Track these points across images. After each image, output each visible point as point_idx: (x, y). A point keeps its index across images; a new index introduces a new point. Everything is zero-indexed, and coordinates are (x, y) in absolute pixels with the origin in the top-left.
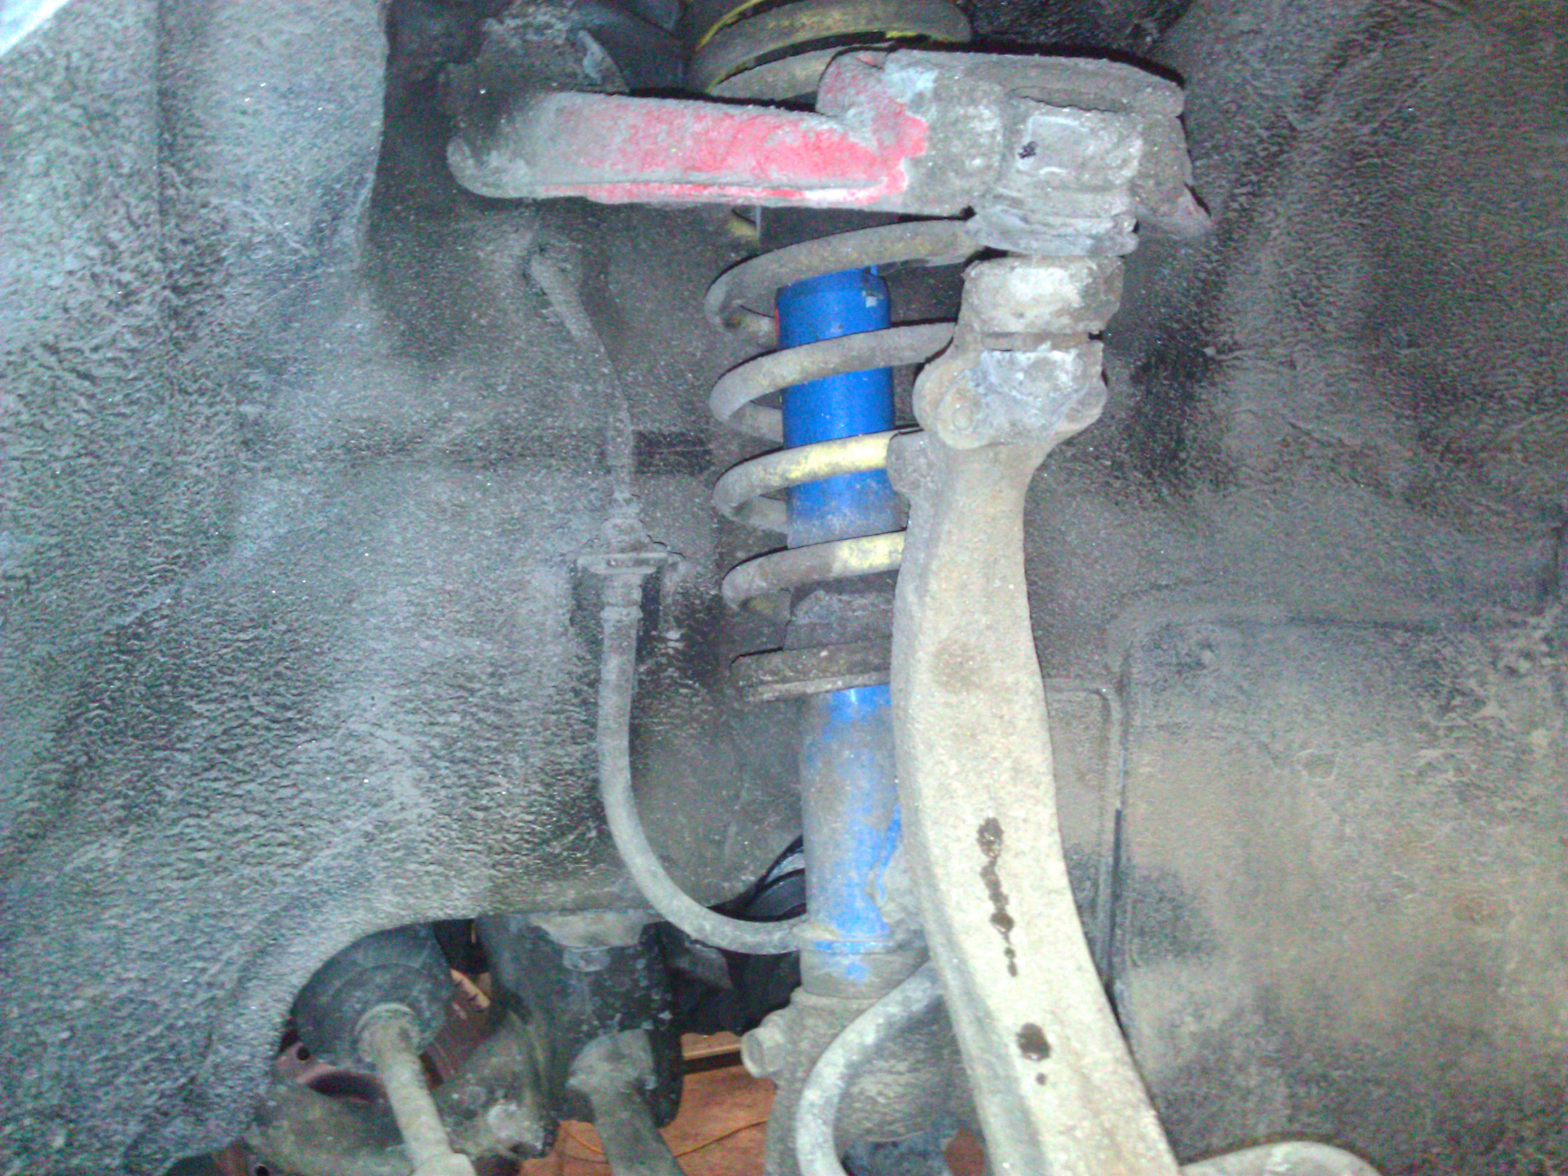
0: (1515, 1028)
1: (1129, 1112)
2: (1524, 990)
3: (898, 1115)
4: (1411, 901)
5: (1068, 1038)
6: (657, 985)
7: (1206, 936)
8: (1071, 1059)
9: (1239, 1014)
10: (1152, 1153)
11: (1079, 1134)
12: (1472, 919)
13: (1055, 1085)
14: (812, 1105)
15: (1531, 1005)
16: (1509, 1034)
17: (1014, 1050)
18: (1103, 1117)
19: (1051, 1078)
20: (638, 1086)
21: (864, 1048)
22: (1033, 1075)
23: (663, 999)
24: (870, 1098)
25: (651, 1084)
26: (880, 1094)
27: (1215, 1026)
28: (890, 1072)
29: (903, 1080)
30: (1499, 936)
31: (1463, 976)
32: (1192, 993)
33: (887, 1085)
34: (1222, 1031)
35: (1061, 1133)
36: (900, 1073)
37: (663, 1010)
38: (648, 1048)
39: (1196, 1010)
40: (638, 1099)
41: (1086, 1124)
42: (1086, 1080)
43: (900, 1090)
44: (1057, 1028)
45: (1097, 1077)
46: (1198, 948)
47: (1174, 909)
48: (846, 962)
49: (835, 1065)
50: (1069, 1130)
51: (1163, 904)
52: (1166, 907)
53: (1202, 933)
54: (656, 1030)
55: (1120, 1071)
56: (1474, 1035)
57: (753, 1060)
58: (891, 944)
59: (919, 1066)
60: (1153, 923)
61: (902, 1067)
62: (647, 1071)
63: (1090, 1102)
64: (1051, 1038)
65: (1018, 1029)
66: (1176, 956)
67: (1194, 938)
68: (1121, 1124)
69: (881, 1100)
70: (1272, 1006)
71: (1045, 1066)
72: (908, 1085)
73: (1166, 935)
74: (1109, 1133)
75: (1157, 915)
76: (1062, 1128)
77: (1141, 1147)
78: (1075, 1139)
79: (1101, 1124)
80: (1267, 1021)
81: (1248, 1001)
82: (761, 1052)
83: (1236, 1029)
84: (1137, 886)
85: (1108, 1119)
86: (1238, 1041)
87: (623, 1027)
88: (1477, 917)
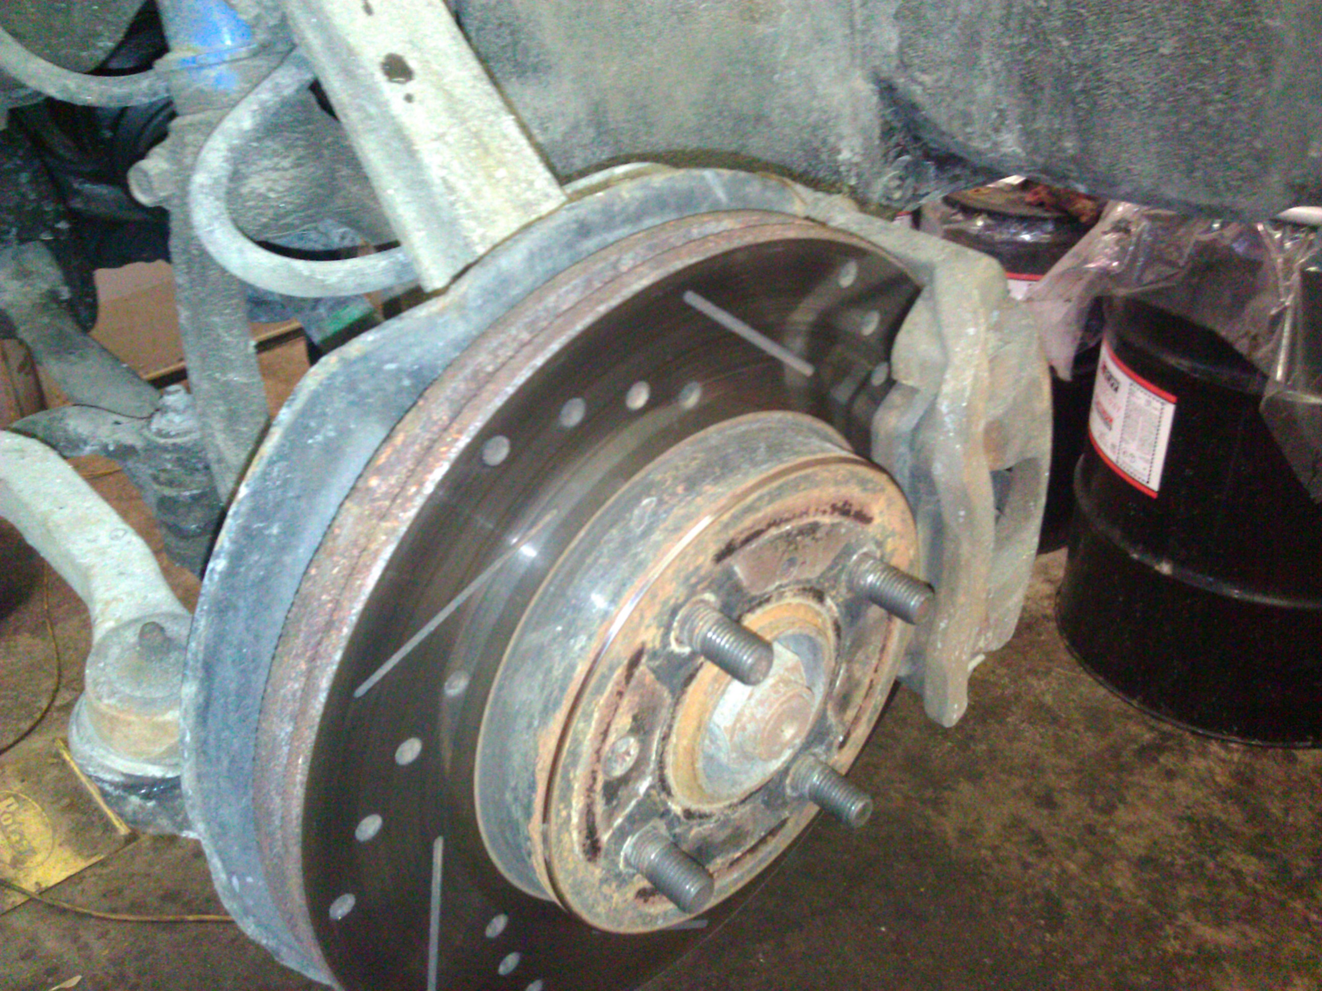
0: (788, 108)
1: (491, 118)
2: (794, 73)
3: (290, 207)
4: (705, 9)
5: (427, 62)
6: (47, 197)
7: (542, 57)
8: (434, 78)
9: (575, 127)
10: (515, 148)
11: (448, 138)
12: (752, 18)
13: (422, 102)
14: (202, 186)
15: (797, 85)
16: (782, 114)
17: (380, 77)
18: (469, 124)
19: (417, 97)
20: (53, 295)
21: (242, 133)
22: (402, 95)
23: (57, 210)
24: (260, 195)
25: (65, 293)
26: (270, 190)
27: (558, 137)
28: (275, 169)
29: (288, 175)
30: (772, 30)
31: (748, 71)
32: (536, 110)
33: (275, 181)
34: (564, 141)
35: (435, 140)
36: (285, 169)
37: (58, 222)
38: (54, 262)
39: (541, 124)
40: (54, 306)
41: (455, 130)
42: (449, 95)
43: (289, 184)
44: (417, 55)
45: (458, 92)
46: (536, 69)
47: (512, 33)
48: (212, 73)
49: (218, 150)
50: (441, 137)
51: (503, 29)
52: (505, 31)
53: (538, 56)
54: (56, 240)
55: (479, 85)
56: (758, 119)
57: (144, 192)
58: (254, 46)
59: (302, 161)
60: (495, 48)
61: (286, 163)
62: (57, 283)
63: (456, 112)
64: (412, 64)
65: (381, 59)
66: (519, 77)
67: (531, 59)
68: (486, 127)
69: (272, 195)
70: (603, 120)
71: (410, 87)
72: (294, 178)
73: (508, 59)
74: (477, 135)
75: (498, 41)
76: (434, 136)
77: (505, 144)
78: (446, 143)
79: (468, 129)
80: (599, 134)
81: (582, 116)
82: (150, 182)
83: (575, 141)
84: (478, 14)
85: (474, 125)
86: (578, 152)
87: (22, 241)
88: (757, 16)
